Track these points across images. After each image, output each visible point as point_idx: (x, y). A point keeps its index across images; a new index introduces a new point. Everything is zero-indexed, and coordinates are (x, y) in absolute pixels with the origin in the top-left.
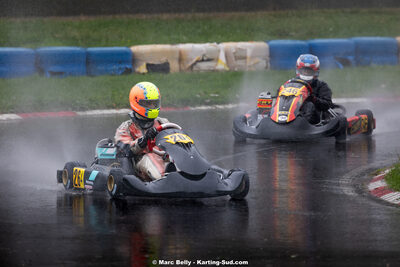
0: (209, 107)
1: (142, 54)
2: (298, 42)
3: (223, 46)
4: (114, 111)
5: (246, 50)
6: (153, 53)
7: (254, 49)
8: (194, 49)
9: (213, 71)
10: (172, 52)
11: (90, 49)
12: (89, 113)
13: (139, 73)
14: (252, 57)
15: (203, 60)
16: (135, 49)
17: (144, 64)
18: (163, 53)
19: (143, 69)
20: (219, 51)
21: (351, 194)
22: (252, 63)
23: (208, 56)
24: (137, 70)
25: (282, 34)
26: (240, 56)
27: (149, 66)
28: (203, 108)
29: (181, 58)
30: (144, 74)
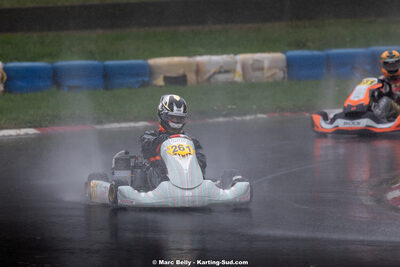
0: (227, 119)
1: (159, 67)
2: (316, 53)
3: (240, 57)
4: (132, 124)
5: (262, 62)
6: (169, 65)
7: (270, 60)
8: (211, 61)
9: (231, 83)
10: (189, 65)
11: (107, 63)
12: (108, 126)
13: (156, 86)
14: (270, 68)
15: (220, 72)
16: (152, 61)
17: (162, 77)
18: (181, 65)
19: (160, 82)
20: (236, 63)
21: (369, 203)
22: (269, 74)
23: (225, 68)
24: (155, 82)
25: (300, 45)
26: (258, 67)
27: (166, 79)
28: (221, 119)
29: (198, 70)
30: (161, 87)
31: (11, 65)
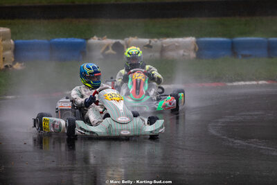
31: (202, 39)
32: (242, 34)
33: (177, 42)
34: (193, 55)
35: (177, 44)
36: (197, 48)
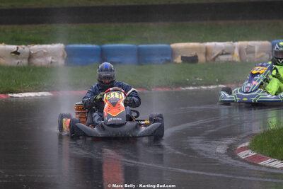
1: (178, 49)
3: (238, 44)
5: (254, 47)
6: (186, 48)
7: (259, 46)
8: (216, 46)
9: (230, 62)
10: (200, 48)
11: (141, 46)
13: (176, 63)
14: (259, 52)
15: (222, 54)
16: (173, 46)
17: (180, 57)
18: (194, 48)
19: (179, 60)
20: (234, 47)
22: (259, 56)
23: (227, 51)
24: (175, 60)
26: (250, 51)
27: (183, 58)
29: (207, 52)
30: (179, 64)
31: (71, 46)
32: (111, 41)
33: (45, 49)
34: (61, 62)
35: (45, 51)
36: (66, 55)
